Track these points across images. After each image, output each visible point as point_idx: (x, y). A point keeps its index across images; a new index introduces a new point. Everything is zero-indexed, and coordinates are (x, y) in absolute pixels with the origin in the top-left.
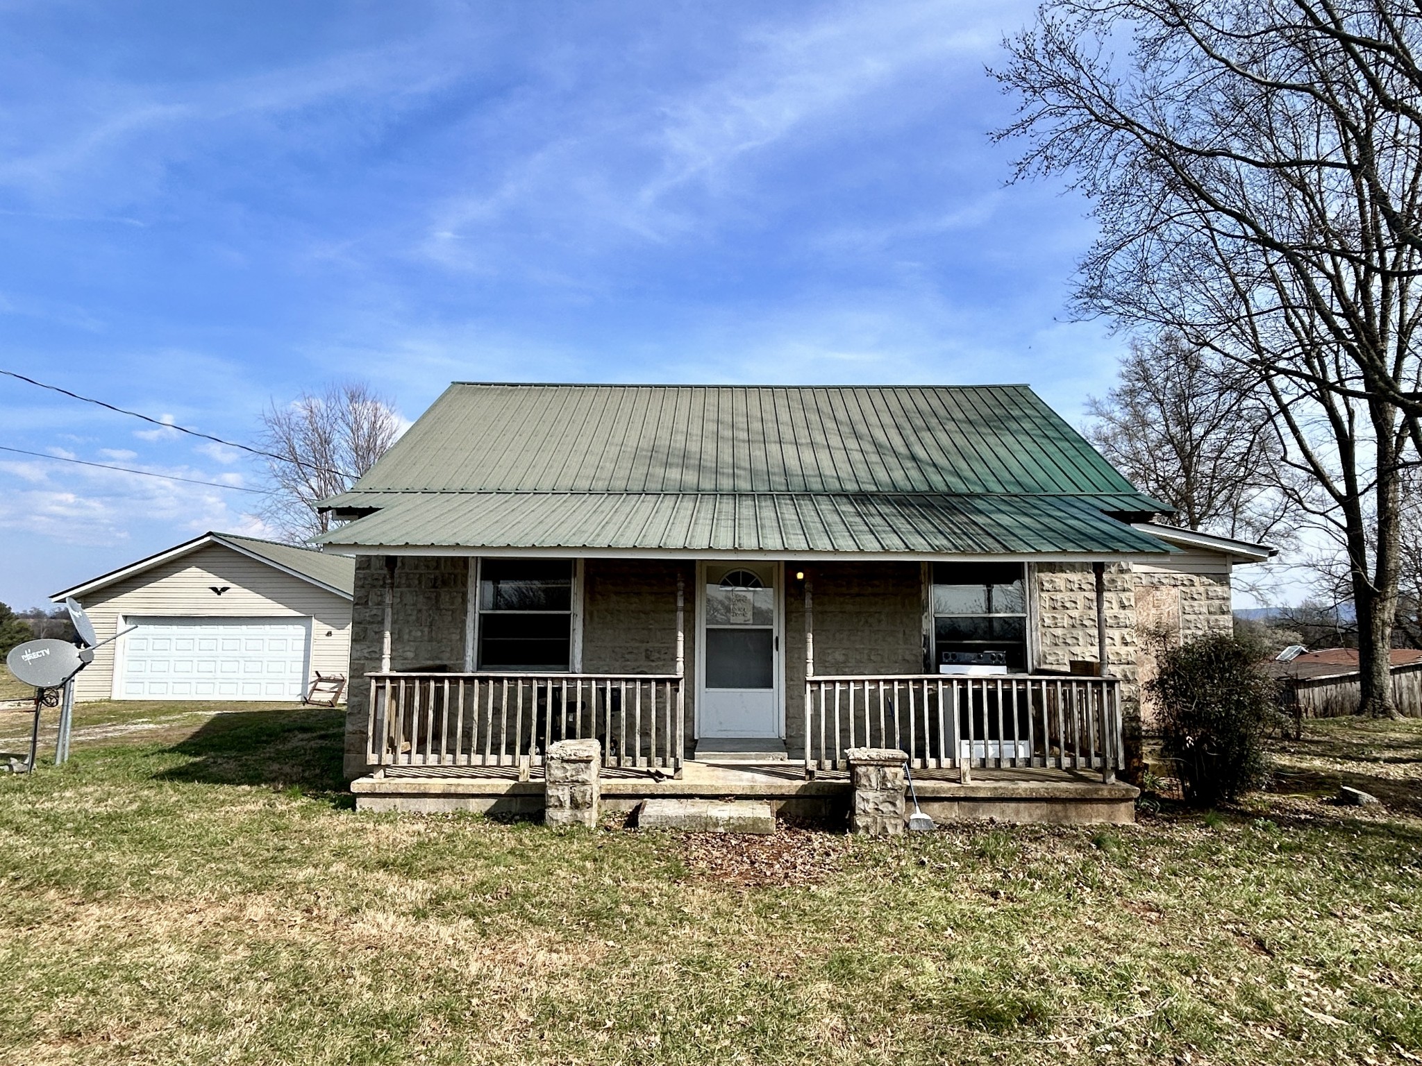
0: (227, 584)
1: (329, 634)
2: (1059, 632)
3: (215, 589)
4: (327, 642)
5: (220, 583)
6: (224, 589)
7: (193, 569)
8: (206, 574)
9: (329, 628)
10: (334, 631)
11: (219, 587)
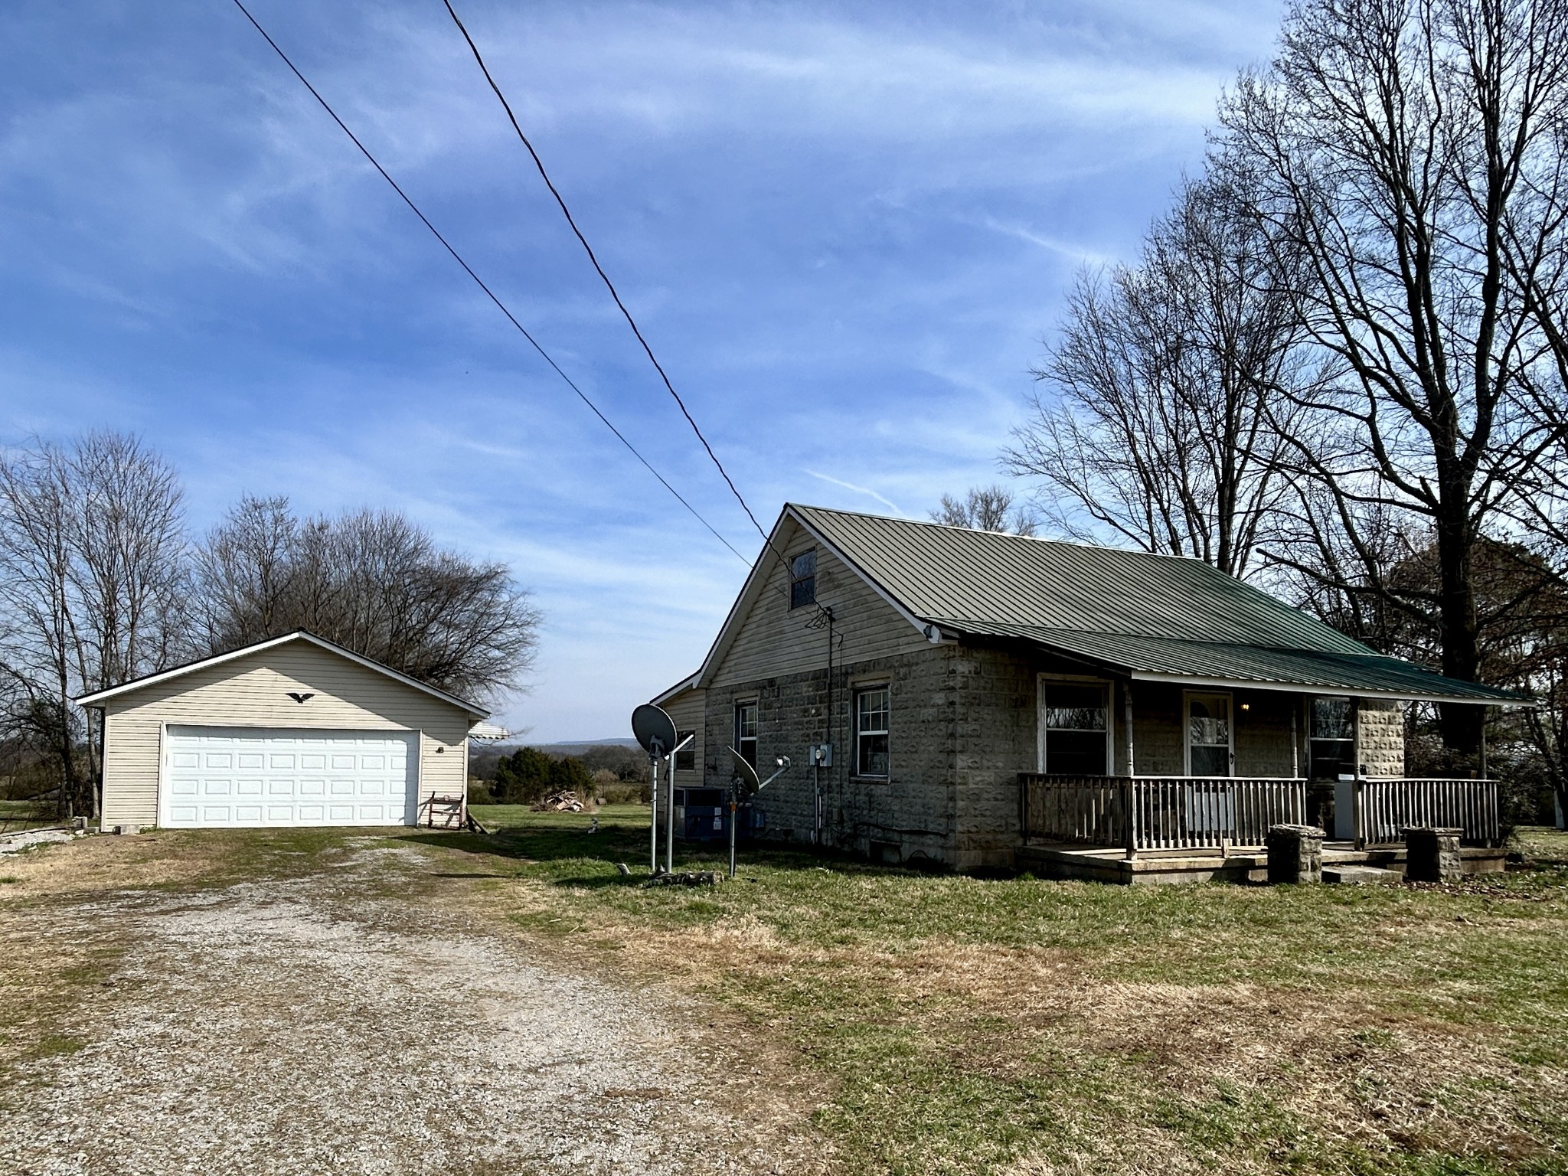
0: (308, 690)
1: (440, 750)
2: (1369, 752)
3: (295, 696)
4: (438, 760)
5: (302, 689)
6: (307, 696)
7: (264, 670)
8: (280, 677)
9: (440, 744)
10: (446, 747)
11: (301, 693)
